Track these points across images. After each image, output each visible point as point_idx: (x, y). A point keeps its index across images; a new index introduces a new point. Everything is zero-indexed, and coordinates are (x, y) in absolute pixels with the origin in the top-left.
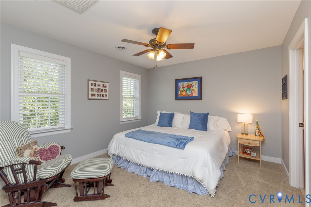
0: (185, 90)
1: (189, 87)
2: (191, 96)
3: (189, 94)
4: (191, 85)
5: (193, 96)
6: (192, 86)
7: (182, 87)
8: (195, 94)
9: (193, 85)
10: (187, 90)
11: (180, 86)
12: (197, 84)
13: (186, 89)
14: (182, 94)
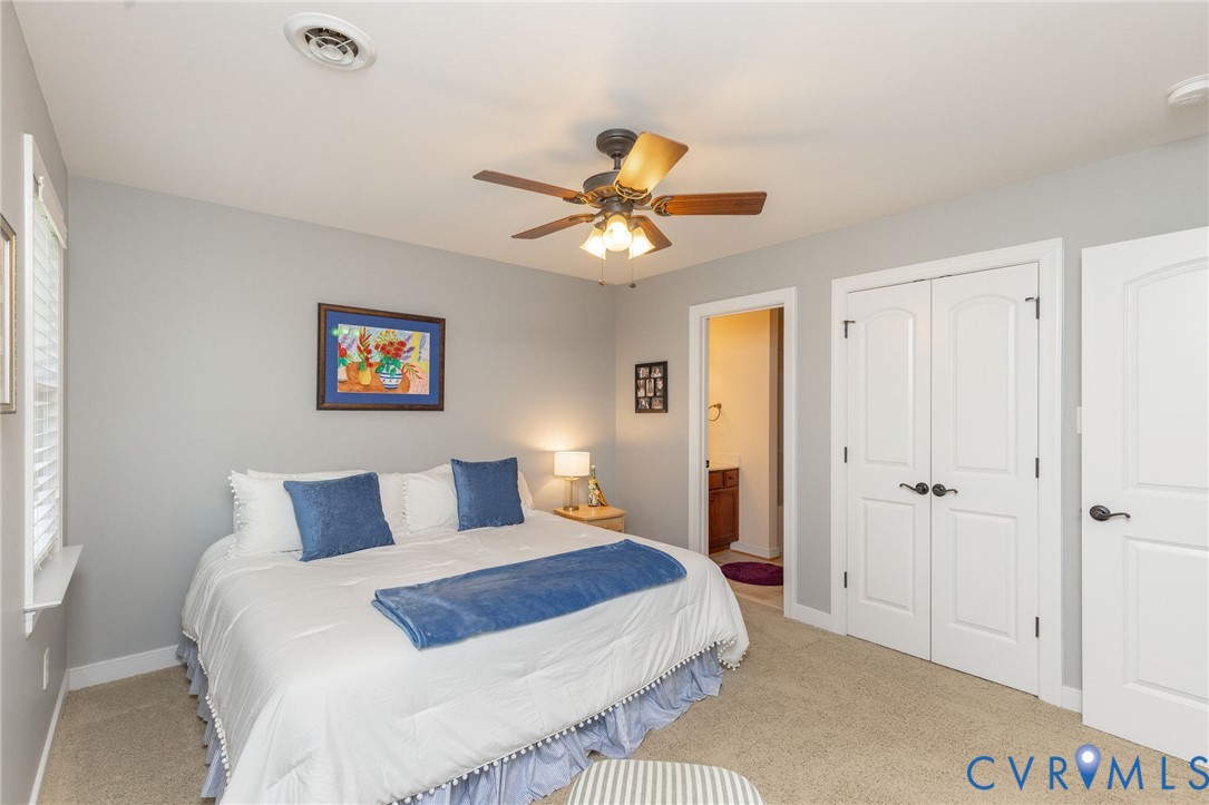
0: (370, 365)
1: (394, 352)
2: (399, 392)
3: (394, 382)
4: (403, 344)
5: (411, 392)
6: (405, 349)
7: (354, 349)
8: (420, 386)
9: (412, 349)
10: (381, 365)
11: (349, 341)
12: (427, 346)
13: (376, 357)
14: (359, 383)
